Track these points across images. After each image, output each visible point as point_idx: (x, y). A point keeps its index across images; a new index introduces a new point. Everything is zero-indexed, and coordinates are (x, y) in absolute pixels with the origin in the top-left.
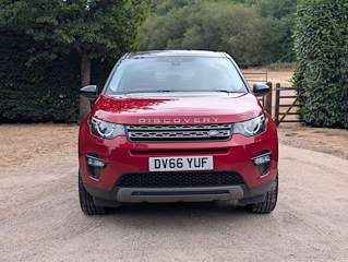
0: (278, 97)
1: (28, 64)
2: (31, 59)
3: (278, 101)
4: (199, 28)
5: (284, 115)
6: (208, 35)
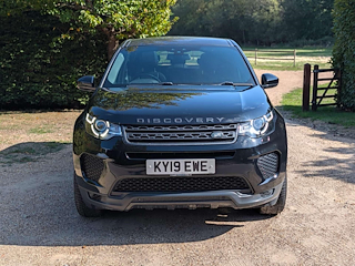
0: (316, 80)
3: (315, 84)
5: (321, 98)
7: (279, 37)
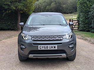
1: (3, 16)
2: (4, 14)
4: (55, 3)
6: (58, 4)
7: (70, 12)
